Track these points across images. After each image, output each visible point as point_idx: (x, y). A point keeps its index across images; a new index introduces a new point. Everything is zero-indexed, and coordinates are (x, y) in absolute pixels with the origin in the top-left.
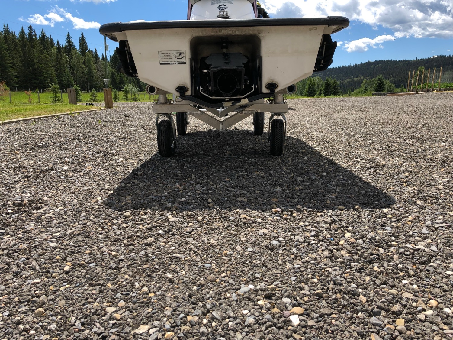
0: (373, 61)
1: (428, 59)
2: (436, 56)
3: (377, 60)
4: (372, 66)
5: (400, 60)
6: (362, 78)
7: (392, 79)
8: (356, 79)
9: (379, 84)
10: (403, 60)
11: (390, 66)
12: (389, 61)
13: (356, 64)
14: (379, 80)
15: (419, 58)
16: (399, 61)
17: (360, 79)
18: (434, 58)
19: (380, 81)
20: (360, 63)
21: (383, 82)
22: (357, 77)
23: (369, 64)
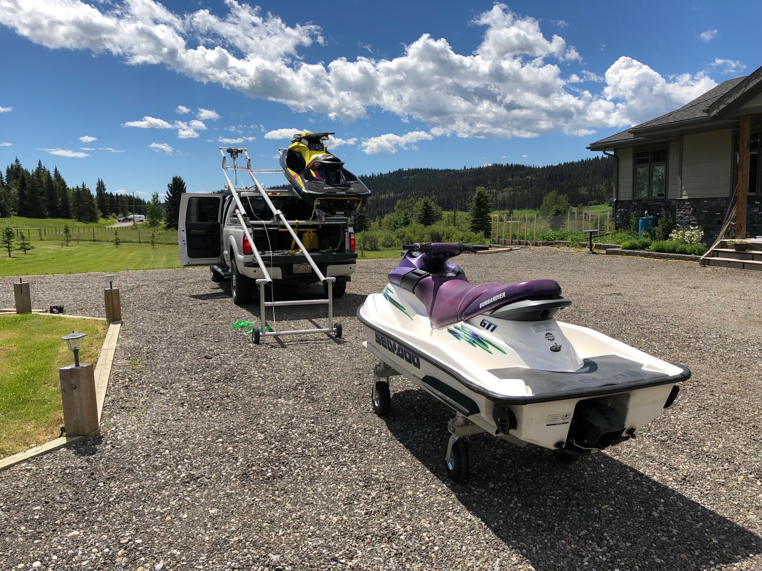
0: (406, 169)
1: (480, 169)
2: (490, 165)
3: (411, 168)
4: (405, 177)
5: (444, 169)
6: (392, 195)
7: (434, 196)
8: (383, 196)
9: (426, 210)
10: (447, 170)
11: (430, 177)
12: (427, 170)
13: (381, 174)
14: (426, 204)
15: (468, 167)
16: (442, 171)
17: (389, 196)
18: (488, 168)
19: (427, 206)
20: (387, 172)
21: (430, 207)
22: (385, 194)
23: (400, 173)
